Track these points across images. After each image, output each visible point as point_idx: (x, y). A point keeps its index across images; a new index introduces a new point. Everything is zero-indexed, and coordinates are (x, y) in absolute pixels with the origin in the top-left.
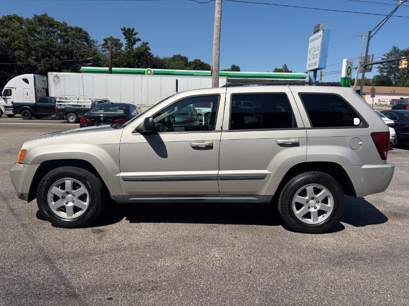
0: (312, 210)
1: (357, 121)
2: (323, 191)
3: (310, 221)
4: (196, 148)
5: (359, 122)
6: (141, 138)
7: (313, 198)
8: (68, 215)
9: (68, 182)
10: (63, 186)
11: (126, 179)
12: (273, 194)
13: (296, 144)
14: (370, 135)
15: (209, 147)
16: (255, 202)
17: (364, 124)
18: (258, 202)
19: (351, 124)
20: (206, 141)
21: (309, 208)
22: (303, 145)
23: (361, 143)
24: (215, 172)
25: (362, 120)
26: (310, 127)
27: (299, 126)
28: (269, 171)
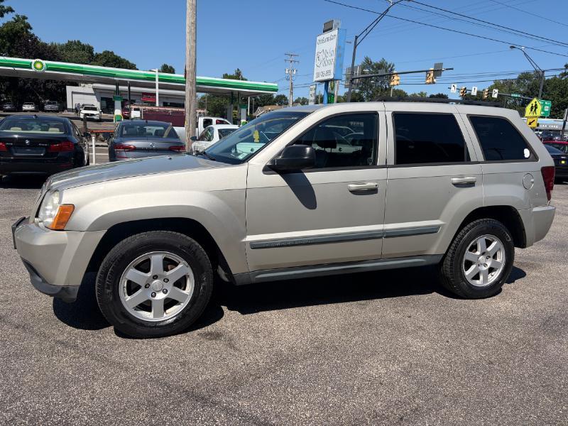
0: (482, 268)
1: (527, 153)
2: (493, 244)
3: (479, 283)
4: (355, 192)
5: (529, 154)
6: (277, 180)
7: (483, 254)
8: (155, 316)
9: (156, 259)
11: (256, 246)
12: (444, 252)
13: (471, 184)
14: (540, 169)
16: (422, 264)
17: (534, 157)
19: (521, 157)
21: (479, 266)
22: (479, 184)
23: (532, 180)
24: (379, 227)
25: (532, 151)
26: (483, 160)
27: (473, 159)
28: (443, 220)
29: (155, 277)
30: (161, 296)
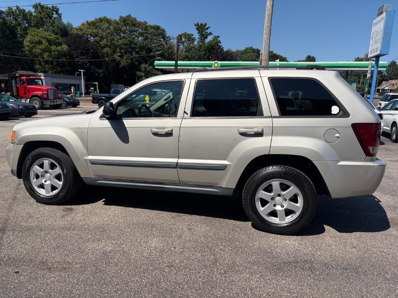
0: (278, 208)
1: (335, 110)
2: (291, 188)
3: (276, 220)
4: (155, 134)
5: (338, 111)
6: (106, 123)
7: (279, 195)
8: (46, 192)
9: (46, 162)
10: (42, 166)
11: (93, 163)
12: (234, 187)
13: (259, 134)
14: (350, 126)
15: (169, 134)
16: (216, 194)
17: (344, 113)
18: (219, 194)
19: (328, 113)
20: (167, 128)
21: (275, 205)
22: (268, 135)
23: (338, 135)
24: (174, 160)
25: (342, 108)
26: (278, 115)
27: (265, 114)
28: (229, 161)
29: (46, 172)
30: (48, 182)
